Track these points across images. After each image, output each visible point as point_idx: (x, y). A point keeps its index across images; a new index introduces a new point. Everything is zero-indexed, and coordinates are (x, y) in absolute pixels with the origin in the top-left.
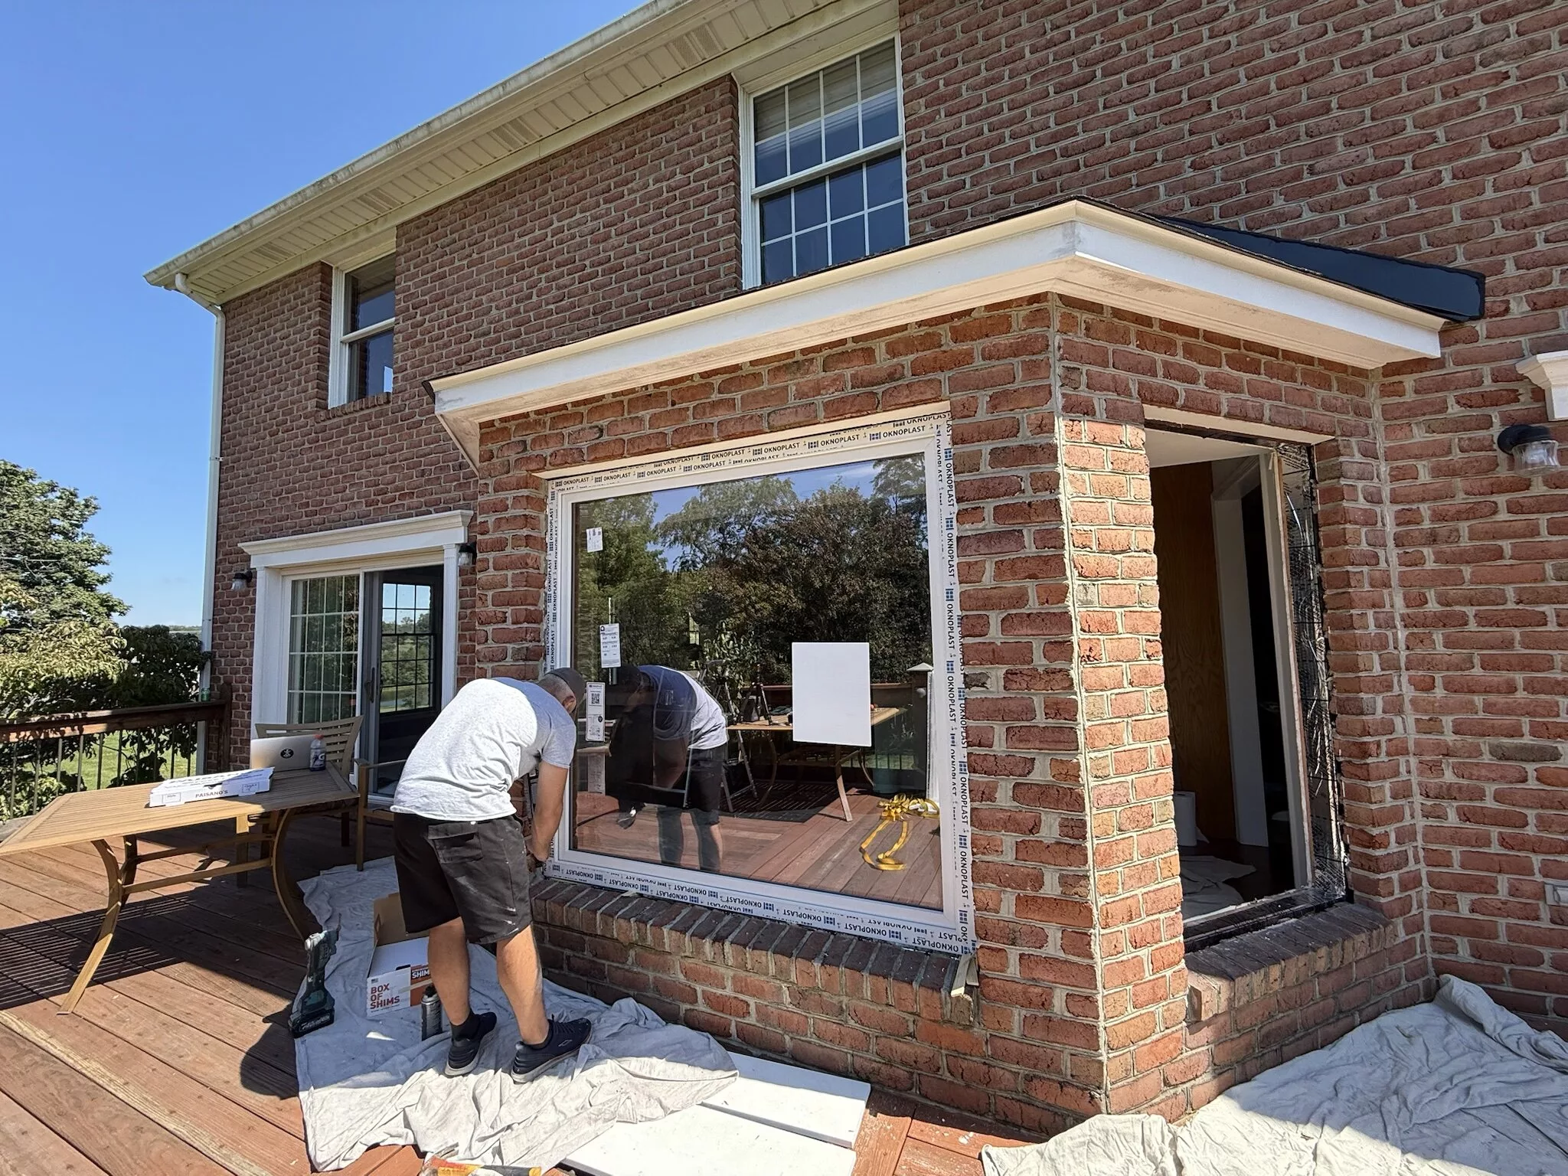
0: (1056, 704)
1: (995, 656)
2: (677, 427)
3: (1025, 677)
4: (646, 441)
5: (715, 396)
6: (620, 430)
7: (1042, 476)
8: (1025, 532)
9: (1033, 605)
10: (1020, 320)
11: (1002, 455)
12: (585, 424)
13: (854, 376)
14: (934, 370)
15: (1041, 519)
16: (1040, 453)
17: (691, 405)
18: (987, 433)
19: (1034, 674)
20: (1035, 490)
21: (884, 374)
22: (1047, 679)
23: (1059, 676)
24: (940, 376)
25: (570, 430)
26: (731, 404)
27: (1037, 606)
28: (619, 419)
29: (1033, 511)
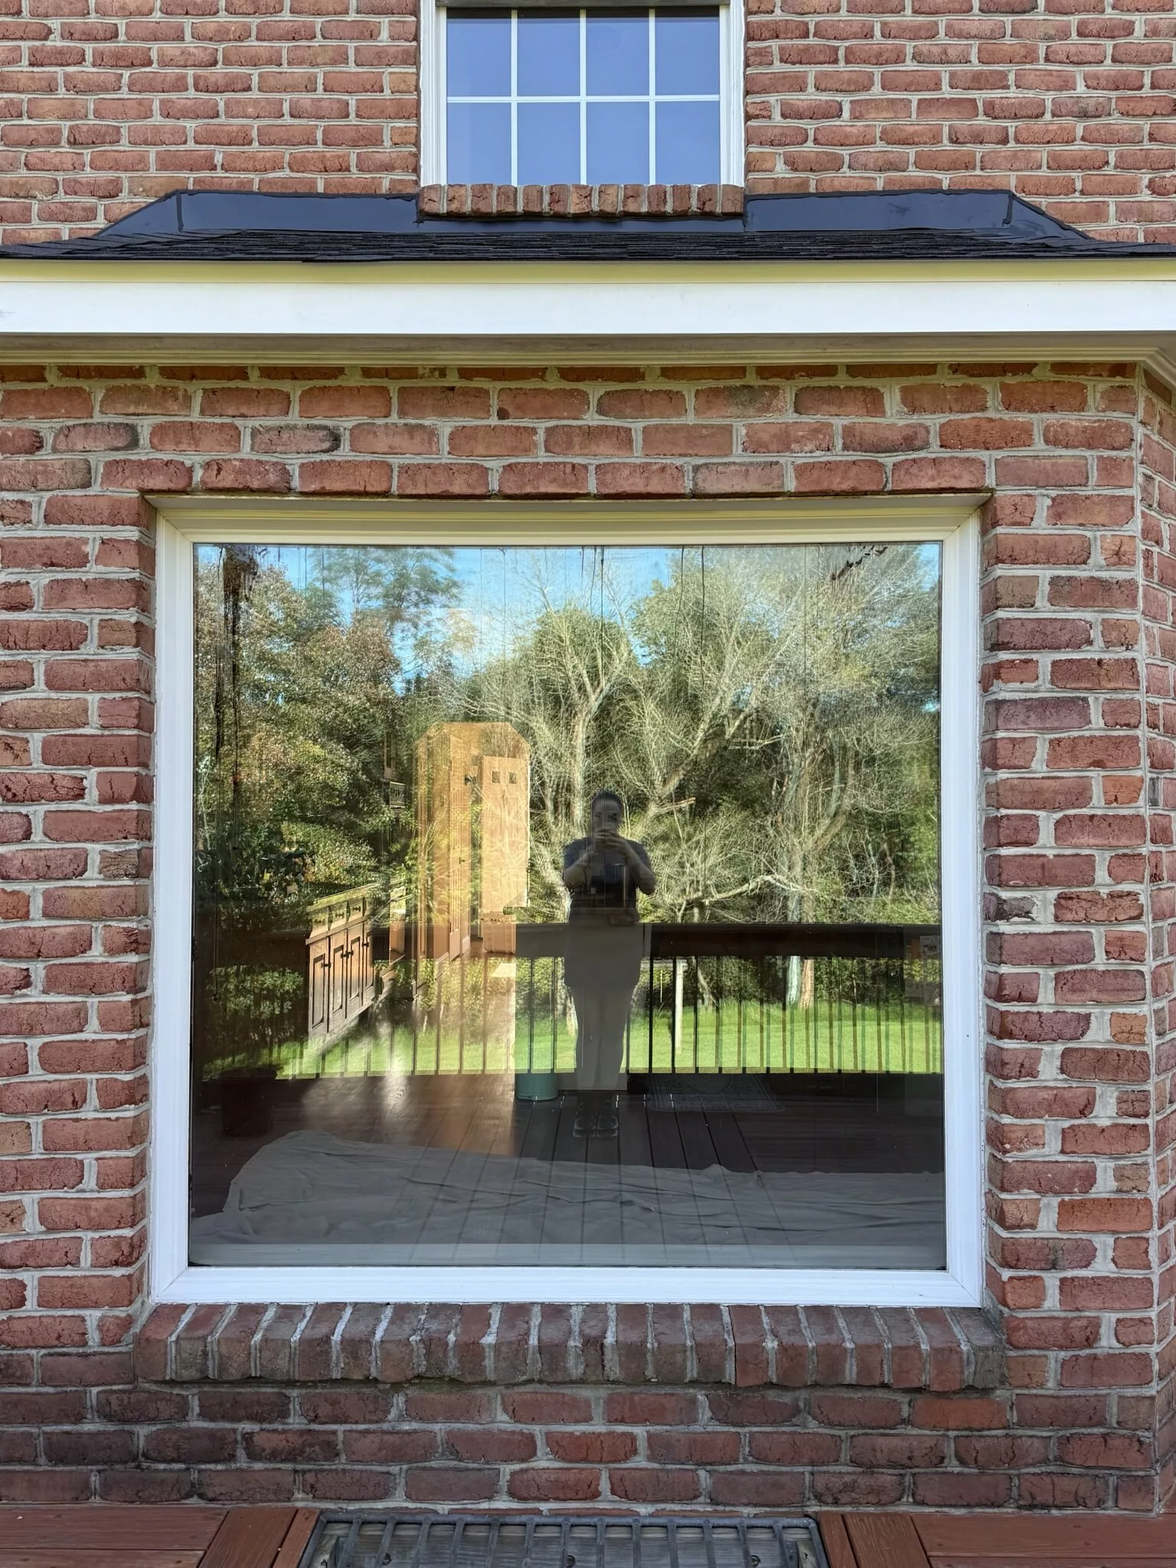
0: (1121, 939)
1: (1043, 874)
2: (513, 460)
3: (1083, 903)
4: (442, 477)
5: (592, 419)
6: (382, 443)
7: (1116, 625)
8: (1091, 700)
9: (1097, 805)
10: (1098, 396)
11: (1067, 588)
12: (294, 418)
13: (848, 431)
14: (975, 445)
15: (1112, 685)
16: (1116, 592)
17: (542, 426)
18: (1047, 553)
19: (1094, 900)
20: (1108, 644)
21: (896, 437)
22: (1111, 904)
23: (1126, 902)
24: (984, 455)
25: (256, 423)
26: (624, 438)
27: (1103, 803)
28: (380, 421)
29: (1103, 672)
